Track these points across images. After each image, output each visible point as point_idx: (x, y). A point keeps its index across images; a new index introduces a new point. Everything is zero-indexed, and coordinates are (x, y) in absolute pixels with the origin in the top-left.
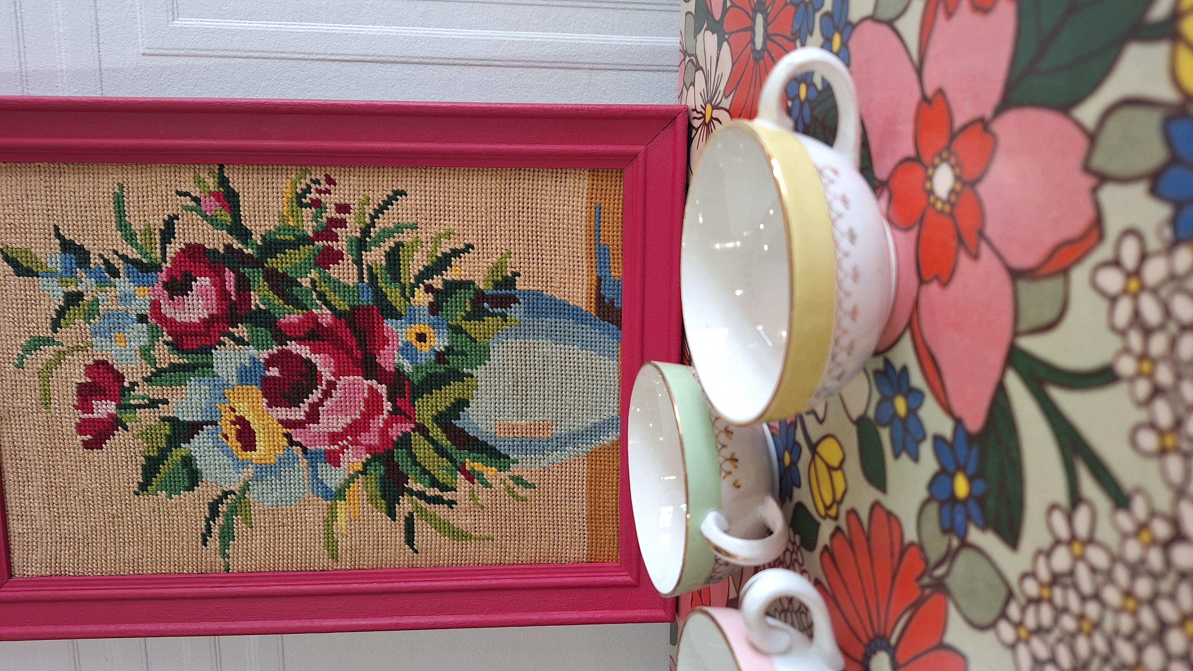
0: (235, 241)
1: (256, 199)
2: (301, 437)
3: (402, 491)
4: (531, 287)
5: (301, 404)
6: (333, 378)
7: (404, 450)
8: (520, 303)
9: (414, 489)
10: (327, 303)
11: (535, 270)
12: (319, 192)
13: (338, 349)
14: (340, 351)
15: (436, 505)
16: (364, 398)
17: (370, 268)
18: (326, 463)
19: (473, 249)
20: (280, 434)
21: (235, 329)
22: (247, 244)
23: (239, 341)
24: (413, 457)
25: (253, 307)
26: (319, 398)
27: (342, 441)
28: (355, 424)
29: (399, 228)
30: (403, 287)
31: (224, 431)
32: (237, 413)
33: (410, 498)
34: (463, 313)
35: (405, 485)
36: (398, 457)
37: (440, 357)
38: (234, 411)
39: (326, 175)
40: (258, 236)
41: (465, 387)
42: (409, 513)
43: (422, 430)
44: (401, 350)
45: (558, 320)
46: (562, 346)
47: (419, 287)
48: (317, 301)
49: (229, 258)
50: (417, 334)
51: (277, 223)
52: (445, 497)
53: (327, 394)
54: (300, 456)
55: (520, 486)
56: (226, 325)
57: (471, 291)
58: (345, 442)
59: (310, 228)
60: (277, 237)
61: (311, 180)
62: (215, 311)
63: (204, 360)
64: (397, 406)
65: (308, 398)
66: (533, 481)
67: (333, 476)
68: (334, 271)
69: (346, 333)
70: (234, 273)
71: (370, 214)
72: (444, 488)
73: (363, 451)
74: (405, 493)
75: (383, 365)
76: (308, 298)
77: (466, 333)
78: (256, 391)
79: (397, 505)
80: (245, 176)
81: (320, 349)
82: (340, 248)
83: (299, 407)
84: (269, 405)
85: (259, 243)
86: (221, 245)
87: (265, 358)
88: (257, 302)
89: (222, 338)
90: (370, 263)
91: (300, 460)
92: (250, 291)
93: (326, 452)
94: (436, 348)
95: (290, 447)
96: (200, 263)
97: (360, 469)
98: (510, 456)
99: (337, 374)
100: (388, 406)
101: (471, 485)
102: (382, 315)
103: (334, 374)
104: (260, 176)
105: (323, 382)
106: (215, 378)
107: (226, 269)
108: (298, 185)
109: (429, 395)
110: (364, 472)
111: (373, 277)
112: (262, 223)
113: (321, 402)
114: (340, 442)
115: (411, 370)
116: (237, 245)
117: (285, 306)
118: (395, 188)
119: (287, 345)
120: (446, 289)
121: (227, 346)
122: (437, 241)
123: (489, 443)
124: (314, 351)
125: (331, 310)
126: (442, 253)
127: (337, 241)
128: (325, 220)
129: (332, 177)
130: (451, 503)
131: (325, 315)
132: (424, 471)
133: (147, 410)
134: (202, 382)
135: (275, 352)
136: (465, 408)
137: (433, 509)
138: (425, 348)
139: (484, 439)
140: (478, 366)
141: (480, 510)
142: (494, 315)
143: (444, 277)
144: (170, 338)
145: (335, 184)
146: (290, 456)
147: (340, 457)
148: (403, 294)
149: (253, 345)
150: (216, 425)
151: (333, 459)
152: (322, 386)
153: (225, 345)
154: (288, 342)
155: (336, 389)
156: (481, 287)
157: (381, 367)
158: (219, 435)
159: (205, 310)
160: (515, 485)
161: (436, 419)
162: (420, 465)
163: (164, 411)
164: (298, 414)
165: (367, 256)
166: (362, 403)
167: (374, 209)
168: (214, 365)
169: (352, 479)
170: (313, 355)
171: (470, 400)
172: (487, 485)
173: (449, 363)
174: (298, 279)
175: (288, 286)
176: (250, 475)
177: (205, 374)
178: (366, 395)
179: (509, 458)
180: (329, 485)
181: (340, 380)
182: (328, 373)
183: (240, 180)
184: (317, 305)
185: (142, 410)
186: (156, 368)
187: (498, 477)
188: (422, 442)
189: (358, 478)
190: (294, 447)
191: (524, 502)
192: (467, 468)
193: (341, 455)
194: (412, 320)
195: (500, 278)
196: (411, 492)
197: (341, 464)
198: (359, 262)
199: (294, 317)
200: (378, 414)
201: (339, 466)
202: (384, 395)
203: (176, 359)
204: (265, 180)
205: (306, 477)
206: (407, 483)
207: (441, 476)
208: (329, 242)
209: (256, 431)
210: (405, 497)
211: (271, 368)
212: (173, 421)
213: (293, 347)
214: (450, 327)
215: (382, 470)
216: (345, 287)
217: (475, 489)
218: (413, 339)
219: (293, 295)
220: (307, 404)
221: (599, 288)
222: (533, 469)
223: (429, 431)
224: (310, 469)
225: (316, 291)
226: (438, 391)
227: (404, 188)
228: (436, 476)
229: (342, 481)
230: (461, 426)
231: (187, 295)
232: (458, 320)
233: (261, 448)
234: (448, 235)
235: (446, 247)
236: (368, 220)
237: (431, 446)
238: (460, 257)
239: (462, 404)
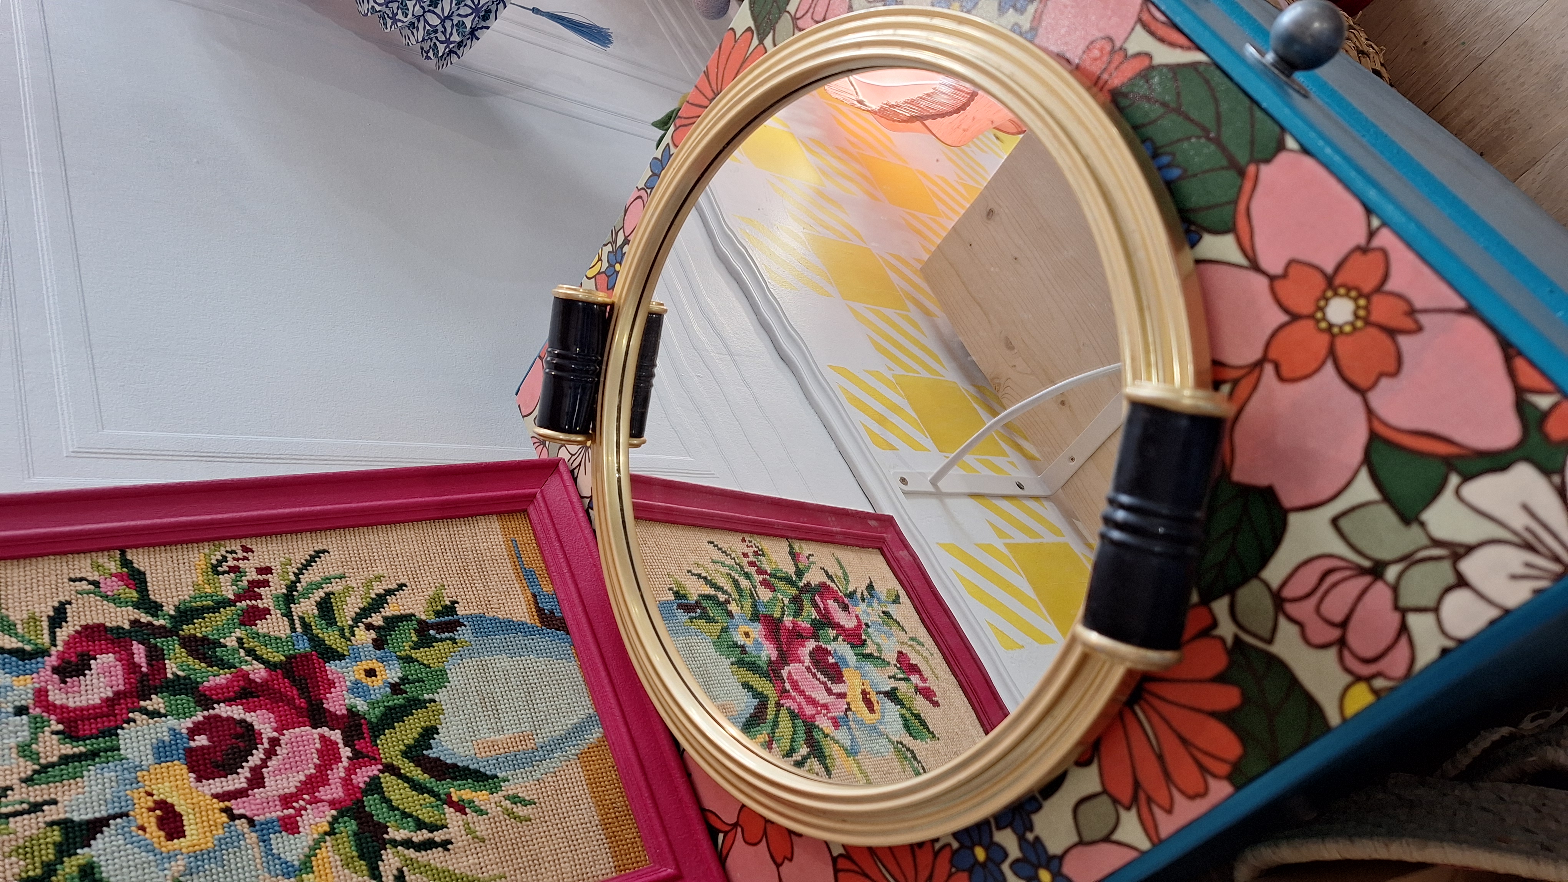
0: (143, 615)
1: (165, 574)
2: (244, 808)
3: (383, 844)
4: (472, 611)
5: (239, 770)
6: (275, 734)
7: (375, 796)
8: (465, 626)
9: (398, 838)
10: (258, 658)
11: (472, 596)
12: (238, 560)
13: (277, 703)
14: (280, 704)
15: (429, 852)
16: (317, 750)
17: (302, 619)
18: (281, 832)
19: (406, 586)
20: (216, 811)
21: (148, 702)
22: (157, 617)
23: (154, 714)
24: (388, 801)
25: (169, 675)
26: (261, 759)
27: (297, 802)
28: (310, 780)
29: (328, 580)
30: (342, 630)
31: (140, 822)
32: (155, 797)
33: (394, 850)
34: (410, 643)
35: (385, 836)
36: (370, 806)
37: (396, 688)
38: (152, 795)
39: (242, 546)
40: (171, 607)
41: (430, 713)
42: (398, 869)
43: (391, 769)
44: (350, 690)
45: (506, 636)
46: (518, 658)
47: (358, 627)
48: (247, 658)
49: (137, 632)
50: (365, 670)
51: (191, 592)
52: (437, 839)
53: (270, 753)
54: (245, 830)
55: (519, 804)
56: (135, 699)
57: (414, 622)
58: (301, 802)
59: (231, 592)
60: (193, 604)
61: (227, 552)
62: (121, 687)
63: (108, 743)
64: (356, 750)
65: (247, 761)
66: (531, 797)
67: (293, 847)
68: (262, 627)
69: (284, 684)
70: (143, 645)
71: (294, 573)
72: (433, 828)
73: (327, 808)
74: (388, 846)
75: (332, 709)
76: (236, 656)
77: (418, 661)
78: (180, 768)
79: (380, 863)
80: (152, 556)
81: (256, 706)
82: (265, 605)
83: (238, 774)
84: (199, 780)
85: (172, 613)
86: (126, 622)
87: (188, 728)
88: (174, 669)
89: (131, 715)
90: (300, 614)
91: (246, 836)
92: (164, 660)
93: (280, 819)
94: (390, 680)
95: (231, 823)
96: (100, 641)
97: (327, 828)
98: (499, 774)
99: (280, 730)
100: (346, 752)
101: (464, 816)
102: (323, 659)
103: (275, 730)
104: (169, 554)
105: (265, 740)
106: (124, 761)
107: (134, 642)
108: (212, 557)
109: (392, 730)
110: (331, 833)
111: (306, 626)
112: (174, 594)
113: (264, 763)
114: (294, 804)
115: (366, 708)
116: (145, 618)
117: (209, 669)
118: (316, 549)
119: (214, 709)
120: (387, 624)
121: (138, 722)
122: (368, 585)
123: (471, 767)
124: (248, 710)
125: (263, 664)
126: (376, 594)
127: (262, 599)
128: (245, 583)
129: (249, 546)
130: (445, 845)
131: (257, 672)
132: (405, 815)
133: (26, 816)
134: (105, 770)
135: (201, 719)
136: (435, 736)
137: (425, 858)
138: (376, 684)
139: (465, 764)
140: (439, 690)
141: (481, 844)
142: (441, 640)
143: (383, 614)
144: (60, 727)
145: (253, 552)
146: (233, 833)
147: (297, 822)
148: (343, 635)
149: (173, 715)
150: (127, 815)
151: (290, 826)
152: (262, 744)
153: (134, 721)
154: (215, 706)
155: (280, 746)
156: (423, 617)
157: (330, 712)
158: (133, 828)
159: (108, 688)
160: (514, 806)
161: (405, 754)
162: (398, 809)
163: (52, 813)
164: (237, 781)
165: (296, 608)
166: (315, 756)
167: (298, 569)
168: (121, 747)
169: (317, 844)
170: (247, 714)
171: (438, 726)
172: (481, 812)
173: (406, 693)
174: (222, 640)
175: (209, 649)
176: (181, 868)
177: (110, 759)
178: (318, 746)
179: (497, 777)
180: (289, 859)
181: (284, 735)
182: (269, 730)
183: (147, 560)
184: (246, 661)
185: (19, 818)
186: (39, 764)
187: (492, 800)
188: (394, 782)
189: (325, 842)
190: (237, 822)
191: (529, 823)
192: (455, 799)
193: (298, 818)
194: (357, 659)
195: (440, 608)
196: (395, 843)
197: (301, 829)
198: (289, 615)
199: (219, 678)
200: (337, 763)
201: (299, 833)
202: (338, 741)
203: (68, 749)
204: (174, 557)
205: (257, 855)
206: (387, 833)
207: (425, 815)
208: (253, 602)
209: (182, 813)
210: (388, 850)
211: (196, 737)
212: (65, 825)
213: (222, 710)
214: (399, 658)
215: (353, 825)
216: (276, 638)
217: (470, 820)
218: (363, 676)
219: (217, 656)
220: (247, 769)
221: (536, 603)
222: (527, 784)
223: (400, 769)
224: (261, 844)
225: (244, 648)
226: (401, 723)
227: (325, 547)
228: (420, 817)
229: (306, 850)
230: (435, 755)
231: (85, 675)
232: (406, 649)
233: (194, 832)
234: (379, 578)
235: (378, 589)
236: (293, 578)
237: (406, 785)
238: (395, 595)
239: (430, 732)
